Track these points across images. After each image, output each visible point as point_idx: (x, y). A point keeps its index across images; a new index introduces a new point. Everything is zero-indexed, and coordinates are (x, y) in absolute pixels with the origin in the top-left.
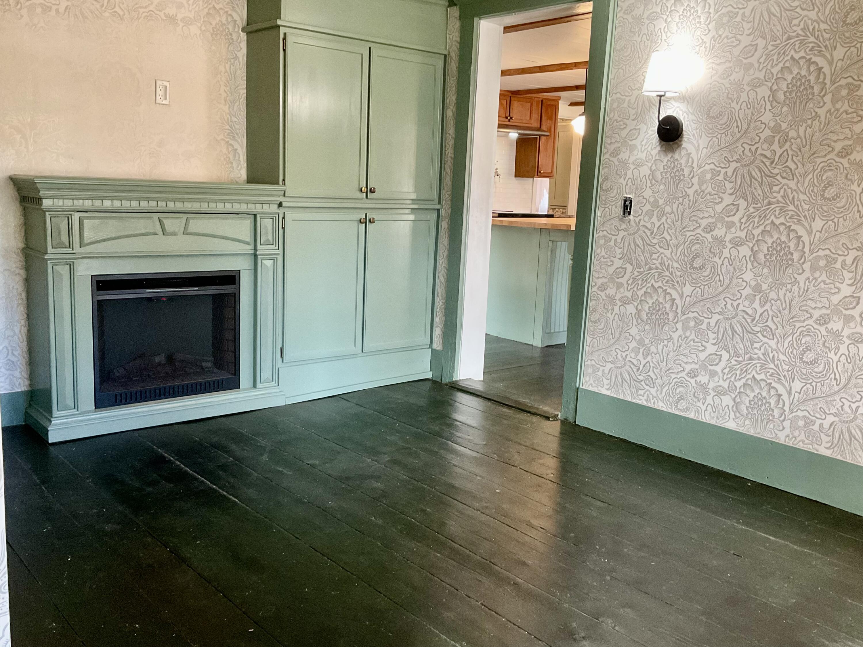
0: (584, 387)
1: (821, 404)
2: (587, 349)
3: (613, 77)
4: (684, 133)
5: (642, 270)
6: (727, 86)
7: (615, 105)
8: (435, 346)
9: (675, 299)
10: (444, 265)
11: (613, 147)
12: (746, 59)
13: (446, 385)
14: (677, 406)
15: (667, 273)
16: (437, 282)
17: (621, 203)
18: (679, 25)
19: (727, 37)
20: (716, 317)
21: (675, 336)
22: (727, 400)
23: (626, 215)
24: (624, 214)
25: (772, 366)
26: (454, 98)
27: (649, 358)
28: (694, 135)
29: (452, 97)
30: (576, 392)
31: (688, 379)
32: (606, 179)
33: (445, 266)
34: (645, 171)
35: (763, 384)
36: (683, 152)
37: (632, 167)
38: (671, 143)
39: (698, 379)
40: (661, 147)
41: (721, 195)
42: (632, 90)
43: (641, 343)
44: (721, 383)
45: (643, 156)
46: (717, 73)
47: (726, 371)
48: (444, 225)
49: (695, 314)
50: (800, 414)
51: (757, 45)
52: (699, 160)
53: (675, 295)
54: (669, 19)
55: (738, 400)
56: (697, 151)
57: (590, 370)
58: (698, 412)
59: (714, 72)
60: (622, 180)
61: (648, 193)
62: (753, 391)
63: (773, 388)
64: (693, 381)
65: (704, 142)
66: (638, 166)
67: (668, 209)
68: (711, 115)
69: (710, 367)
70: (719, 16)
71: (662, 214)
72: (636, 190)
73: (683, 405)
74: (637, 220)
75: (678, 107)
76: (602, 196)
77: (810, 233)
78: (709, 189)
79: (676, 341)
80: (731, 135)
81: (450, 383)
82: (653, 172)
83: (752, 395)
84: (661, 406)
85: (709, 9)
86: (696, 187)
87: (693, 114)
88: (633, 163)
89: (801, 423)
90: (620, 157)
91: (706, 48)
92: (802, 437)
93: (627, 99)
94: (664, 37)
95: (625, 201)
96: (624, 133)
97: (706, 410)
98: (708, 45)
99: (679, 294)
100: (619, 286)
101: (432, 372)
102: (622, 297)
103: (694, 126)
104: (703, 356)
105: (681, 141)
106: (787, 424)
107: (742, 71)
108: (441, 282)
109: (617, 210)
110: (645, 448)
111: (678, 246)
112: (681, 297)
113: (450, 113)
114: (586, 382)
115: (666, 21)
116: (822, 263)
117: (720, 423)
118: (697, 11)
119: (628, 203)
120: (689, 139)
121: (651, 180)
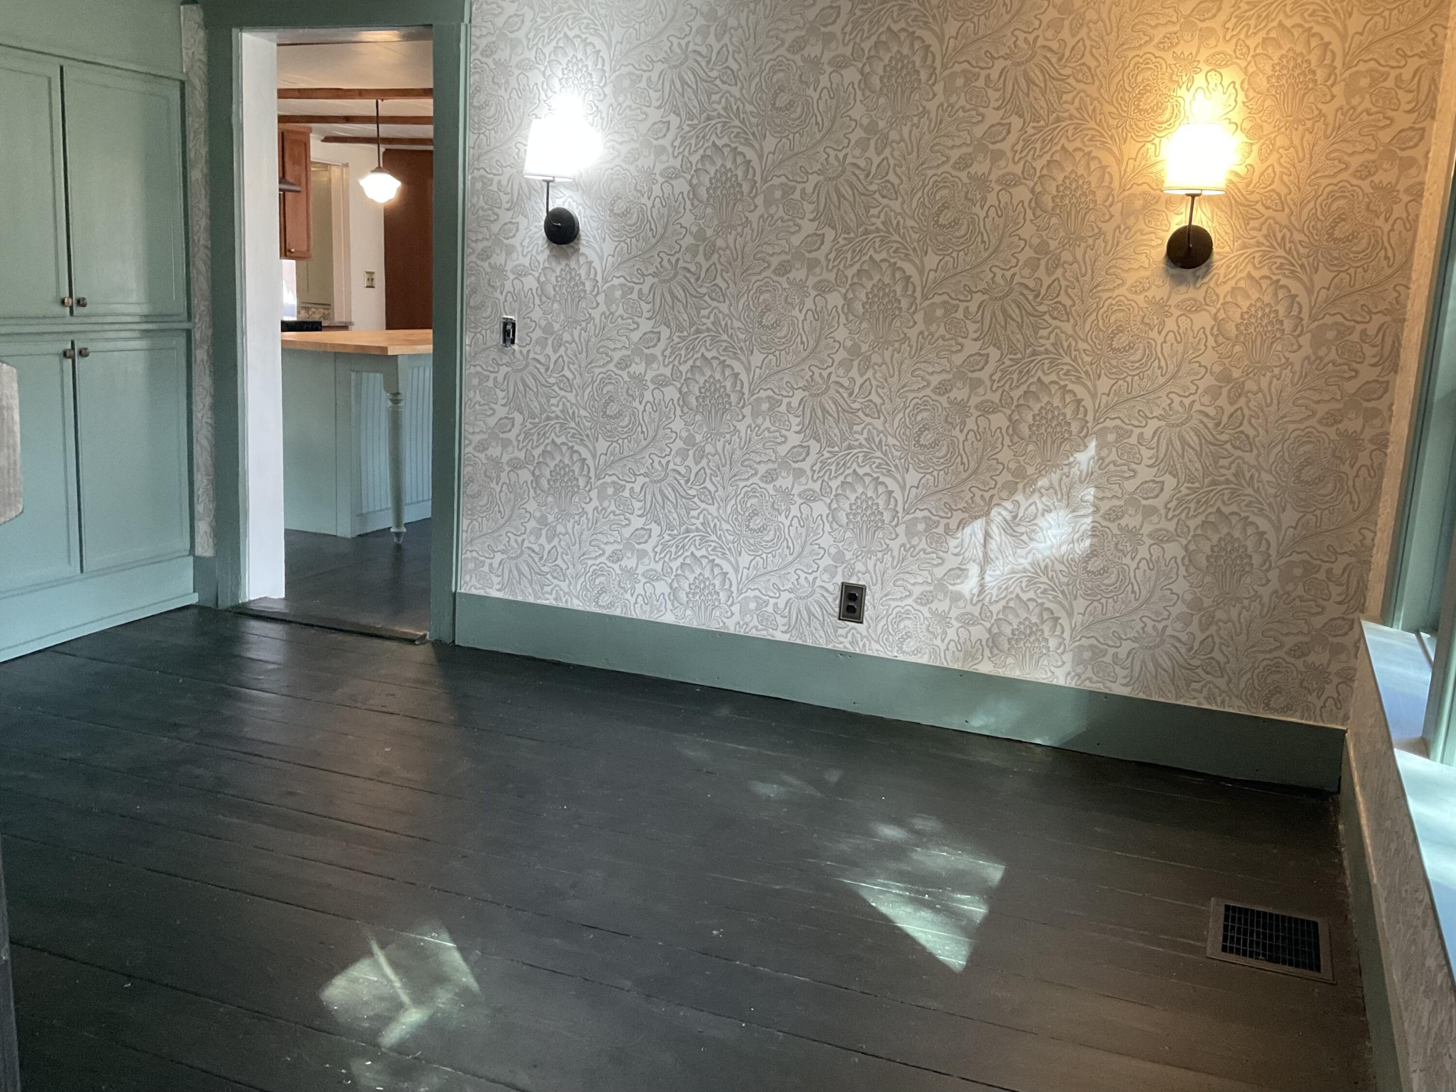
0: (463, 591)
1: (774, 579)
2: (463, 536)
3: (472, 145)
4: (581, 233)
5: (537, 420)
6: (635, 173)
7: (479, 185)
8: (199, 551)
9: (585, 459)
10: (205, 420)
11: (480, 246)
12: (657, 139)
13: (227, 610)
14: (597, 603)
15: (573, 425)
16: (196, 448)
17: (499, 327)
18: (563, 82)
19: (629, 107)
20: (641, 480)
21: (589, 508)
22: (662, 587)
23: (508, 343)
24: (505, 341)
25: (714, 538)
26: (204, 151)
27: (555, 541)
28: (594, 237)
29: (199, 149)
30: (451, 598)
31: (609, 564)
32: (474, 291)
33: (209, 421)
34: (530, 282)
35: (704, 561)
36: (582, 260)
37: (512, 276)
38: (564, 246)
39: (623, 563)
40: (551, 251)
41: (637, 319)
42: (502, 166)
43: (543, 521)
44: (653, 566)
45: (526, 262)
46: (619, 156)
47: (658, 549)
48: (201, 355)
49: (614, 478)
50: (751, 594)
51: (669, 122)
52: (603, 272)
53: (585, 453)
54: (548, 72)
55: (675, 585)
56: (601, 258)
57: (471, 566)
58: (626, 606)
59: (616, 153)
60: (497, 294)
61: (537, 314)
62: (693, 571)
63: (718, 565)
64: (616, 566)
65: (609, 247)
66: (520, 274)
67: (566, 337)
68: (616, 210)
69: (637, 546)
70: (617, 77)
71: (559, 344)
72: (520, 310)
73: (605, 599)
74: (525, 351)
75: (571, 197)
76: (469, 316)
77: (748, 370)
78: (621, 311)
79: (590, 516)
80: (644, 240)
81: (233, 607)
82: (541, 285)
83: (691, 577)
84: (576, 604)
85: (603, 65)
86: (603, 307)
87: (591, 208)
88: (512, 271)
89: (753, 605)
90: (492, 261)
91: (602, 119)
92: (755, 622)
93: (496, 178)
94: (543, 97)
95: (505, 324)
96: (495, 227)
97: (636, 603)
98: (604, 115)
99: (590, 451)
100: (506, 444)
101: (197, 594)
102: (511, 460)
103: (594, 225)
104: (627, 532)
105: (578, 244)
106: (736, 608)
107: (652, 156)
108: (202, 447)
109: (494, 336)
110: (558, 664)
111: (584, 387)
112: (594, 456)
113: (197, 174)
114: (466, 583)
115: (544, 73)
116: (765, 406)
117: (655, 617)
118: (586, 66)
119: (509, 327)
120: (588, 242)
121: (540, 297)
